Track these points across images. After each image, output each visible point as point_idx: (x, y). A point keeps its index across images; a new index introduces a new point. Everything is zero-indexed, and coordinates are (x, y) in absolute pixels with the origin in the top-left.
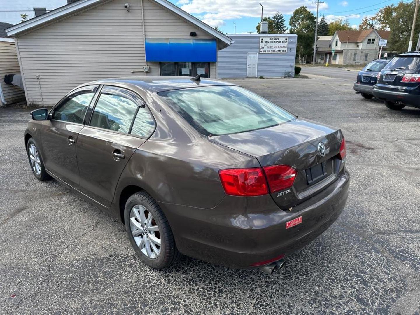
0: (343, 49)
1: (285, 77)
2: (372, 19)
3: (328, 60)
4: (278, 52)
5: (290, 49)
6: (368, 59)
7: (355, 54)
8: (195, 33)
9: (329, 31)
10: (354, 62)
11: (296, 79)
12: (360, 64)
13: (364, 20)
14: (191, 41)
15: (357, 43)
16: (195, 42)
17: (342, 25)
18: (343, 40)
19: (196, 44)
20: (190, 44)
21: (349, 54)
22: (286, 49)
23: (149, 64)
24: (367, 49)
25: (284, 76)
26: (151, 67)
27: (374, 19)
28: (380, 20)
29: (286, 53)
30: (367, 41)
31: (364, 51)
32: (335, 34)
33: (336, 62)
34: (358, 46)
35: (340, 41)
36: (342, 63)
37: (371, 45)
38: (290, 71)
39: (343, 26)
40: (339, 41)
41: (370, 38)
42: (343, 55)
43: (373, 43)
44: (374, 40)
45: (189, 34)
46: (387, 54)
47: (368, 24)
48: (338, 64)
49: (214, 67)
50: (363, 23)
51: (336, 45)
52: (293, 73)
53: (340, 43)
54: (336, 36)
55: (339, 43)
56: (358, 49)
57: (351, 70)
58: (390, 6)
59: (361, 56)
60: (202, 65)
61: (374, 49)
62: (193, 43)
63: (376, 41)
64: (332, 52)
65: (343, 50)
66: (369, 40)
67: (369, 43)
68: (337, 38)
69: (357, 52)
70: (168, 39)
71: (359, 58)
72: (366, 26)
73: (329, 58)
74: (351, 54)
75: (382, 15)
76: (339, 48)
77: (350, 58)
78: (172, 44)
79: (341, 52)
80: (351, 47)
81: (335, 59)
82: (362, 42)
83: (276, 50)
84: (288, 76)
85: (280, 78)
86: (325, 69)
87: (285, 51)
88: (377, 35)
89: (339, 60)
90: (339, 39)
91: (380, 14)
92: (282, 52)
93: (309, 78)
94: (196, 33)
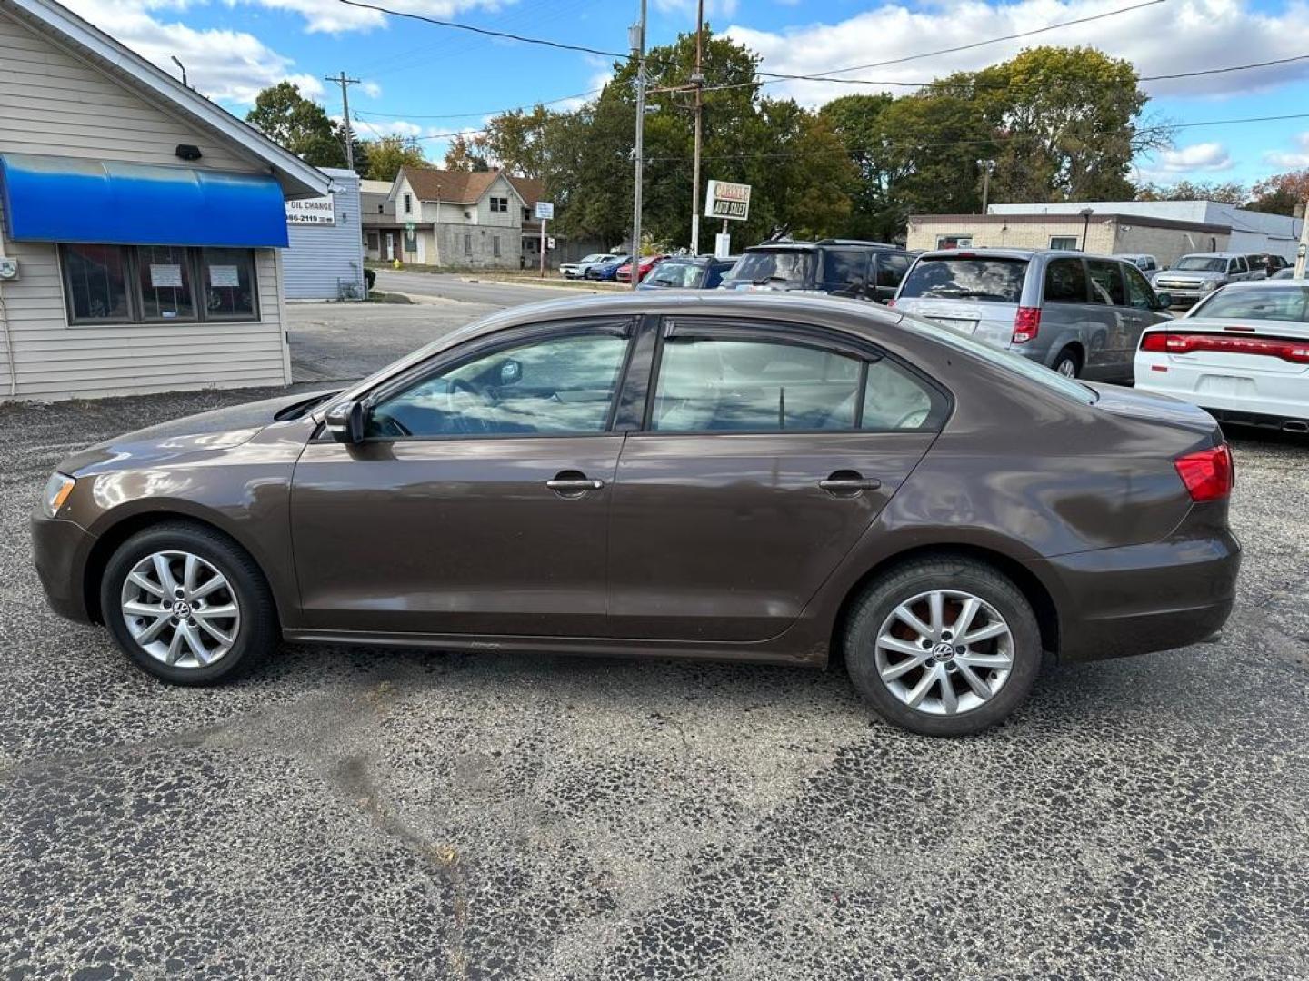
0: (430, 220)
1: (340, 300)
2: (477, 143)
3: (390, 249)
4: (305, 221)
5: (344, 216)
6: (501, 253)
7: (467, 237)
8: (195, 149)
9: (369, 165)
10: (468, 259)
11: (374, 305)
12: (483, 264)
13: (457, 142)
14: (189, 176)
15: (462, 207)
16: (205, 179)
17: (402, 151)
18: (428, 198)
19: (210, 185)
20: (190, 185)
21: (451, 236)
22: (330, 214)
23: (13, 249)
24: (492, 224)
25: (336, 295)
26: (25, 261)
27: (480, 142)
28: (497, 148)
29: (334, 226)
30: (487, 204)
31: (488, 231)
32: (398, 178)
33: (417, 258)
34: (467, 215)
35: (419, 199)
36: (435, 260)
37: (500, 214)
38: (352, 280)
39: (406, 154)
40: (414, 198)
41: (495, 195)
42: (436, 239)
43: (504, 209)
44: (504, 201)
45: (174, 152)
46: (553, 240)
47: (467, 155)
48: (423, 262)
49: (271, 263)
50: (453, 152)
51: (408, 209)
52: (360, 289)
53: (419, 202)
54: (401, 183)
55: (415, 203)
56: (467, 222)
57: (480, 282)
58: (514, 113)
59: (483, 244)
60: (224, 255)
61: (510, 225)
62: (200, 182)
63: (509, 202)
64: (408, 227)
65: (433, 225)
66: (494, 200)
67: (493, 209)
68: (407, 188)
69: (472, 233)
70: (96, 162)
71: (479, 248)
72: (462, 160)
73: (395, 245)
74: (457, 235)
75: (500, 135)
76: (418, 214)
77: (457, 249)
78: (118, 180)
79: (427, 229)
80: (451, 216)
81: (412, 247)
82: (475, 205)
83: (299, 216)
84: (350, 297)
85: (322, 303)
86: (394, 277)
87: (329, 220)
88: (510, 190)
89: (425, 253)
90: (414, 190)
91: (494, 132)
92: (318, 222)
93: (411, 303)
94: (200, 149)
